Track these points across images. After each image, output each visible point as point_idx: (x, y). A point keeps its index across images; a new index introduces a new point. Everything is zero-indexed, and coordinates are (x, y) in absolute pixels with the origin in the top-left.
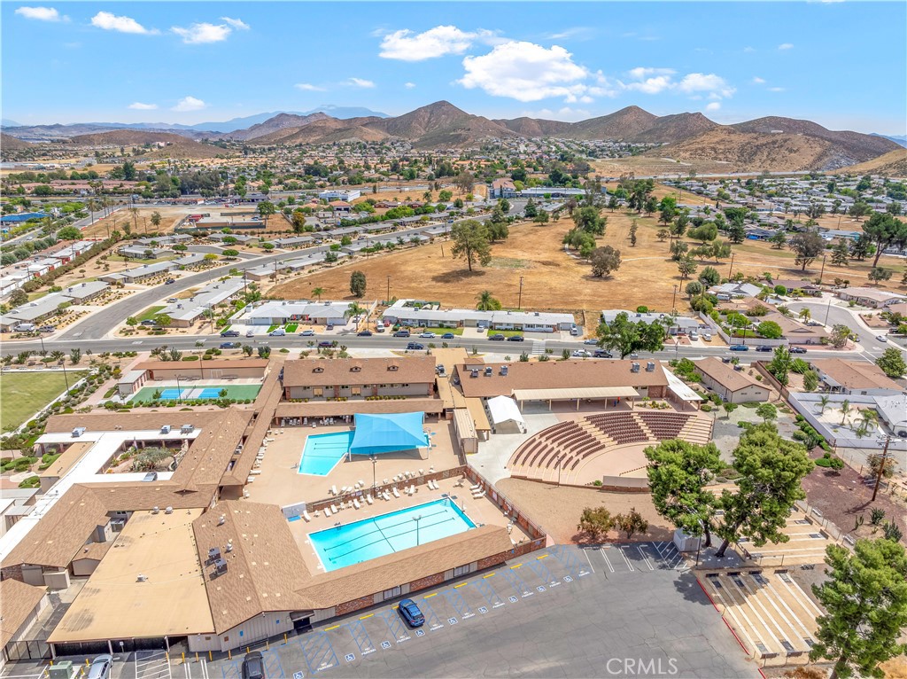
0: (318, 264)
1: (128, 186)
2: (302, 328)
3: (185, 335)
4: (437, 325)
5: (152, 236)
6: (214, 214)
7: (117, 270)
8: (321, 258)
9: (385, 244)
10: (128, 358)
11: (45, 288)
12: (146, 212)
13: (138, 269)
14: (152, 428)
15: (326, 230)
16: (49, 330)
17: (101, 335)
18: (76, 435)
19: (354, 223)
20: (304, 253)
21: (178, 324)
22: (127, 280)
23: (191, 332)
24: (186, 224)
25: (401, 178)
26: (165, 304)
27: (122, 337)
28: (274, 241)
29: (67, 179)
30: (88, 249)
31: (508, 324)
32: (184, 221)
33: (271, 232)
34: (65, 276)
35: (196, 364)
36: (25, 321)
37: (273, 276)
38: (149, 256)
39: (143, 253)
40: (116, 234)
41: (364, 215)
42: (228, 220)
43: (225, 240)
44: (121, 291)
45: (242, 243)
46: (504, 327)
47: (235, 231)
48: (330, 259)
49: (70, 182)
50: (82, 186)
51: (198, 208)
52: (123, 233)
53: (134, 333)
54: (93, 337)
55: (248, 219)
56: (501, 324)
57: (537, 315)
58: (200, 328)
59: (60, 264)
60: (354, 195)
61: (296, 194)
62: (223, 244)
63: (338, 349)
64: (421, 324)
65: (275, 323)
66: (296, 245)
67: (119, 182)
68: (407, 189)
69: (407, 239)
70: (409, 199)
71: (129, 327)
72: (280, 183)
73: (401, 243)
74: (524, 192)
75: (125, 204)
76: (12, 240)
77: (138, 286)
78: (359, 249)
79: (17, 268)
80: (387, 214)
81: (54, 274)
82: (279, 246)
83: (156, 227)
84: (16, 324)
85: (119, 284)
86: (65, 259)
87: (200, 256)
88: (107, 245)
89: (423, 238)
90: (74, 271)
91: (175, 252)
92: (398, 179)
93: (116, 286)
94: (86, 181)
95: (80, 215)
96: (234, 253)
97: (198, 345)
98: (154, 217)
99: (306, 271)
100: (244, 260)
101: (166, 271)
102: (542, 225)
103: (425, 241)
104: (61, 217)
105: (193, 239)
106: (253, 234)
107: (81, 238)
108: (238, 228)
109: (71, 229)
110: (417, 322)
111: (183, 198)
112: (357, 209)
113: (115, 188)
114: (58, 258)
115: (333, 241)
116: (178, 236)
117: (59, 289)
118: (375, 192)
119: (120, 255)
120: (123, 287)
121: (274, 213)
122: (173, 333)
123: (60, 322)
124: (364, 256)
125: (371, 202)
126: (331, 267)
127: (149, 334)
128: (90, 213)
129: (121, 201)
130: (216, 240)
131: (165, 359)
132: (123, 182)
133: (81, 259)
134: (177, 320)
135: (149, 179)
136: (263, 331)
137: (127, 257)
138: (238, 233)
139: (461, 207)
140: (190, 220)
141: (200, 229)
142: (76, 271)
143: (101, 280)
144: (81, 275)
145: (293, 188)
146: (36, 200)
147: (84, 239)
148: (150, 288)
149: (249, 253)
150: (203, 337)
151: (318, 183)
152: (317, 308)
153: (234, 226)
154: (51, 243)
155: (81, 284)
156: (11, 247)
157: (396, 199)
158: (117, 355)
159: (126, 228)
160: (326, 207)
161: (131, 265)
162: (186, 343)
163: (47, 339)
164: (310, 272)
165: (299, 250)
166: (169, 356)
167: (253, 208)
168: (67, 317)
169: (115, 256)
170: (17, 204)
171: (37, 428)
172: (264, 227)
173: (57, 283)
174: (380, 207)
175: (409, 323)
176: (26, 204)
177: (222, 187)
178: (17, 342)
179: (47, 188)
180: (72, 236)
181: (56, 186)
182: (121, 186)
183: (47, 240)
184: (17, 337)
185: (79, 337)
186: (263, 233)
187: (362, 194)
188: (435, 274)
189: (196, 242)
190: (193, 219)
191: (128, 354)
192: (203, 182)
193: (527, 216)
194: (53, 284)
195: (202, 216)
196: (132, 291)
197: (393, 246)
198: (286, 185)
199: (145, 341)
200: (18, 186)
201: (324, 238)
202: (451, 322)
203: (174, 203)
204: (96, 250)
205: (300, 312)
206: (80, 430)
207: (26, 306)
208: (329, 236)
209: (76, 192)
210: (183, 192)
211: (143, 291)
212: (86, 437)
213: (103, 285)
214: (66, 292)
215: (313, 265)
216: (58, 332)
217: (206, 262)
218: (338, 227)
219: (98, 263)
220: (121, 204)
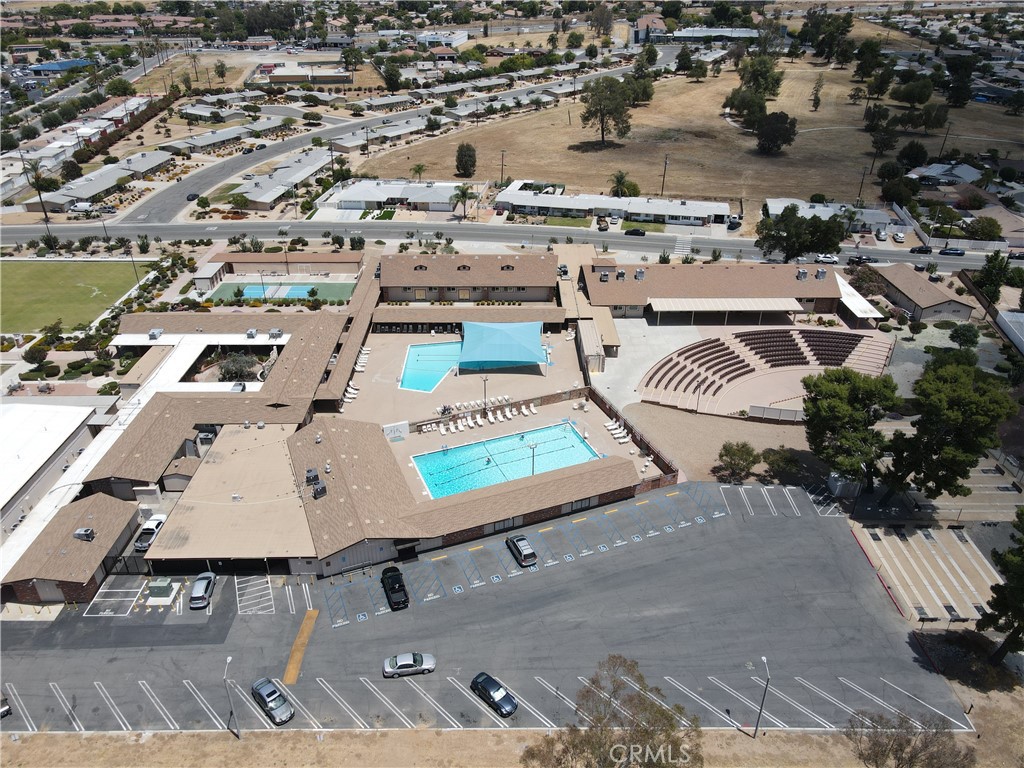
0: (417, 132)
1: (183, 22)
2: (402, 216)
3: (266, 220)
4: (560, 214)
5: (218, 92)
6: (291, 64)
7: (181, 134)
8: (422, 124)
9: (499, 107)
10: (203, 247)
11: (100, 158)
12: (208, 59)
13: (205, 135)
14: (236, 331)
15: (426, 86)
16: (111, 210)
17: (170, 218)
18: (153, 337)
19: (461, 78)
20: (399, 118)
21: (256, 206)
22: (193, 149)
23: (273, 216)
24: (257, 76)
26: (239, 181)
27: (193, 221)
28: (363, 102)
29: (109, 14)
30: (143, 108)
31: (647, 215)
32: (254, 73)
33: (360, 89)
34: (122, 143)
35: (280, 257)
36: (80, 200)
37: (364, 148)
38: (217, 119)
39: (209, 115)
40: (175, 88)
41: (473, 67)
42: (307, 71)
43: (305, 99)
44: (187, 163)
45: (325, 103)
46: (641, 218)
47: (316, 87)
48: (433, 126)
49: (113, 17)
50: (127, 21)
51: (270, 55)
52: (182, 87)
53: (207, 216)
54: (160, 220)
55: (331, 71)
56: (638, 215)
57: (683, 203)
58: (282, 212)
59: (113, 129)
60: (460, 39)
61: (389, 35)
62: (303, 104)
63: (443, 241)
64: (542, 212)
65: (370, 206)
66: (390, 107)
67: (172, 18)
68: (526, 30)
69: (525, 100)
70: (528, 44)
71: (200, 210)
72: (368, 20)
73: (519, 105)
74: (677, 34)
75: (181, 48)
76: (53, 96)
77: (206, 157)
78: (466, 113)
79: (64, 131)
80: (502, 64)
81: (107, 140)
82: (370, 107)
83: (221, 80)
84: (72, 203)
85: (184, 155)
86: (117, 122)
87: (277, 121)
88: (166, 103)
89: (546, 98)
90: (130, 136)
91: (247, 114)
92: (516, 16)
93: (181, 157)
94: (131, 17)
95: (131, 64)
96: (318, 117)
97: (282, 233)
98: (218, 67)
99: (403, 142)
100: (329, 126)
101: (238, 139)
102: (698, 82)
103: (548, 103)
104: (107, 65)
105: (267, 97)
106: (338, 91)
107: (133, 93)
108: (321, 83)
109: (120, 81)
110: (536, 209)
111: (252, 40)
112: (464, 58)
113: (167, 26)
114: (109, 120)
115: (435, 101)
116: (249, 93)
117: (114, 160)
118: (486, 34)
119: (182, 117)
120: (189, 158)
121: (362, 63)
122: (253, 218)
123: (121, 202)
124: (473, 122)
125: (481, 48)
126: (434, 136)
127: (224, 218)
128: (141, 60)
129: (176, 44)
130: (294, 99)
131: (245, 250)
132: (177, 18)
133: (137, 121)
134: (255, 202)
135: (208, 14)
136: (354, 216)
137: (192, 120)
138: (321, 90)
139: (595, 56)
140: (262, 72)
141: (275, 83)
142: (133, 136)
143: (163, 149)
144: (139, 141)
145: (387, 26)
146: (75, 42)
147: (138, 94)
148: (220, 160)
149: (335, 119)
150: (285, 224)
151: (416, 21)
152: (415, 191)
153: (315, 79)
154: (100, 99)
155: (140, 154)
156: (54, 105)
157: (512, 44)
158: (191, 243)
159: (187, 81)
160: (425, 55)
161: (196, 130)
162: (268, 229)
163: (109, 221)
164: (407, 143)
165: (394, 113)
166: (248, 245)
167: (336, 56)
168: (128, 195)
169: (176, 118)
170: (55, 48)
171: (109, 328)
172: (351, 82)
173: (113, 151)
174: (492, 55)
175: (527, 210)
176: (65, 48)
177: (297, 27)
178: (75, 224)
179: (86, 26)
180: (124, 91)
181: (96, 21)
182: (175, 22)
183: (95, 96)
184: (76, 218)
185: (145, 221)
186: (350, 90)
187: (470, 37)
189: (271, 101)
190: (266, 69)
191: (202, 242)
192: (275, 19)
193: (677, 70)
194: (108, 153)
195: (275, 66)
196: (200, 164)
197: (509, 109)
198: (376, 23)
199: (220, 227)
200: (53, 24)
201: (425, 97)
202: (578, 210)
203: (241, 48)
204: (152, 110)
205: (397, 195)
206: (156, 331)
207: (79, 181)
208: (431, 95)
209: (121, 31)
210: (252, 32)
211: (213, 164)
212: (165, 339)
213: (167, 156)
214: (123, 163)
215: (411, 133)
216: (123, 213)
217: (286, 126)
218: (440, 82)
219: (157, 127)
220: (176, 48)
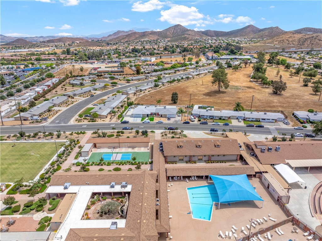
0: (151, 88)
1: (68, 57)
2: (156, 120)
3: (104, 122)
4: (218, 118)
5: (81, 76)
6: (103, 67)
7: (70, 90)
8: (152, 85)
9: (177, 79)
10: (82, 135)
11: (42, 99)
12: (78, 66)
13: (78, 90)
14: (105, 184)
15: (148, 73)
16: (45, 119)
17: (68, 122)
18: (66, 188)
19: (159, 70)
20: (145, 83)
21: (101, 117)
22: (75, 95)
23: (107, 121)
24: (93, 71)
25: (169, 52)
26: (92, 106)
27: (76, 123)
28: (130, 78)
29: (46, 55)
30: (57, 81)
31: (253, 118)
33: (127, 74)
34: (50, 93)
35: (113, 139)
36: (35, 115)
37: (135, 94)
38: (82, 84)
39: (79, 83)
40: (67, 75)
41: (160, 67)
42: (110, 69)
43: (110, 78)
44: (73, 100)
45: (117, 79)
46: (250, 120)
47: (113, 74)
48: (156, 86)
49: (48, 56)
50: (52, 57)
51: (96, 65)
52: (70, 75)
53: (82, 121)
54: (65, 123)
55: (116, 69)
56: (249, 118)
57: (265, 114)
58: (110, 118)
59: (47, 88)
60: (153, 59)
61: (132, 59)
63: (179, 131)
64: (211, 118)
65: (143, 117)
66: (139, 80)
67: (65, 56)
68: (173, 57)
69: (184, 77)
70: (176, 60)
71: (80, 118)
72: (124, 55)
73: (182, 78)
74: (221, 57)
75: (68, 64)
76: (28, 78)
77: (79, 98)
78: (166, 81)
79: (31, 90)
80: (171, 66)
81: (45, 93)
82: (132, 80)
83: (81, 72)
84: (32, 116)
86: (49, 86)
87: (102, 85)
88: (64, 80)
89: (190, 76)
90: (53, 91)
91: (92, 83)
93: (70, 98)
94: (53, 55)
95: (52, 68)
96: (115, 83)
97: (114, 129)
98: (81, 68)
99: (147, 91)
100: (120, 86)
101: (90, 91)
102: (236, 71)
103: (191, 78)
104: (46, 69)
105: (97, 77)
106: (120, 75)
107: (54, 77)
108: (114, 72)
109: (50, 73)
110: (209, 117)
111: (89, 61)
112: (157, 65)
113: (64, 58)
114: (46, 86)
115: (153, 78)
116: (91, 76)
117: (48, 100)
118: (161, 58)
119: (70, 84)
120: (73, 98)
121: (126, 67)
122: (99, 121)
123: (50, 115)
124: (168, 84)
125: (162, 62)
126: (156, 89)
127: (89, 122)
128: (56, 67)
130: (106, 78)
131: (99, 136)
132: (67, 55)
133: (55, 86)
134: (100, 115)
135: (76, 54)
136: (139, 120)
137: (73, 85)
139: (198, 64)
141: (99, 73)
142: (54, 91)
143: (64, 95)
144: (56, 93)
145: (129, 57)
146: (36, 63)
148: (84, 99)
149: (121, 84)
150: (113, 124)
151: (138, 55)
152: (160, 109)
153: (112, 72)
154: (43, 79)
155: (56, 97)
156: (28, 81)
157: (171, 61)
158: (78, 134)
159: (71, 73)
160: (145, 64)
161: (75, 88)
162: (107, 126)
163: (44, 124)
164: (149, 91)
165: (140, 82)
166: (101, 134)
167: (116, 65)
168: (52, 113)
169: (68, 85)
170: (30, 64)
172: (124, 72)
173: (48, 96)
174: (166, 64)
175: (205, 117)
176: (33, 64)
177: (103, 57)
178: (32, 125)
179: (40, 58)
180: (51, 76)
181: (43, 57)
183: (41, 78)
184: (32, 123)
185: (58, 123)
186: (124, 75)
187: (156, 59)
188: (204, 93)
189: (99, 79)
190: (95, 69)
191: (81, 133)
192: (96, 55)
193: (227, 67)
194: (45, 97)
195: (98, 68)
196: (77, 100)
197: (180, 80)
198: (126, 56)
199: (87, 125)
200: (30, 57)
201: (149, 76)
202: (225, 117)
203: (86, 63)
204: (60, 82)
205: (154, 112)
207: (35, 108)
208: (151, 76)
209: (50, 59)
210: (89, 59)
211: (81, 100)
213: (66, 98)
214: (51, 101)
215: (149, 88)
216: (50, 120)
217: (105, 87)
218: (153, 72)
219: (62, 87)
